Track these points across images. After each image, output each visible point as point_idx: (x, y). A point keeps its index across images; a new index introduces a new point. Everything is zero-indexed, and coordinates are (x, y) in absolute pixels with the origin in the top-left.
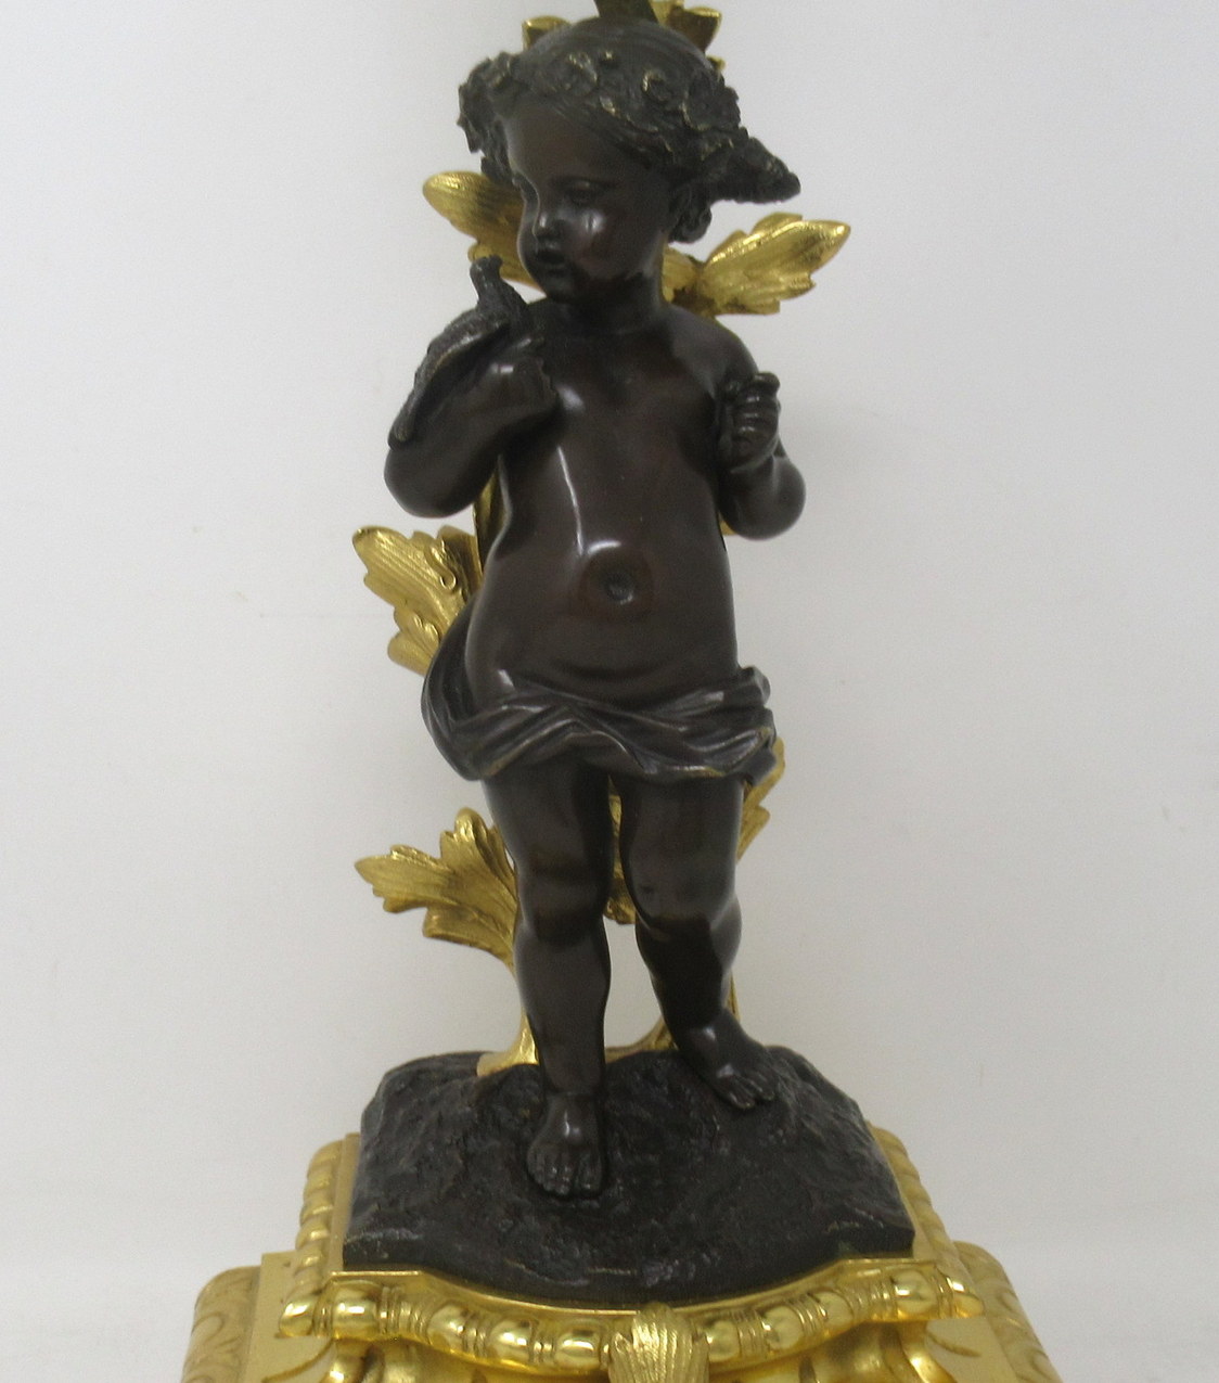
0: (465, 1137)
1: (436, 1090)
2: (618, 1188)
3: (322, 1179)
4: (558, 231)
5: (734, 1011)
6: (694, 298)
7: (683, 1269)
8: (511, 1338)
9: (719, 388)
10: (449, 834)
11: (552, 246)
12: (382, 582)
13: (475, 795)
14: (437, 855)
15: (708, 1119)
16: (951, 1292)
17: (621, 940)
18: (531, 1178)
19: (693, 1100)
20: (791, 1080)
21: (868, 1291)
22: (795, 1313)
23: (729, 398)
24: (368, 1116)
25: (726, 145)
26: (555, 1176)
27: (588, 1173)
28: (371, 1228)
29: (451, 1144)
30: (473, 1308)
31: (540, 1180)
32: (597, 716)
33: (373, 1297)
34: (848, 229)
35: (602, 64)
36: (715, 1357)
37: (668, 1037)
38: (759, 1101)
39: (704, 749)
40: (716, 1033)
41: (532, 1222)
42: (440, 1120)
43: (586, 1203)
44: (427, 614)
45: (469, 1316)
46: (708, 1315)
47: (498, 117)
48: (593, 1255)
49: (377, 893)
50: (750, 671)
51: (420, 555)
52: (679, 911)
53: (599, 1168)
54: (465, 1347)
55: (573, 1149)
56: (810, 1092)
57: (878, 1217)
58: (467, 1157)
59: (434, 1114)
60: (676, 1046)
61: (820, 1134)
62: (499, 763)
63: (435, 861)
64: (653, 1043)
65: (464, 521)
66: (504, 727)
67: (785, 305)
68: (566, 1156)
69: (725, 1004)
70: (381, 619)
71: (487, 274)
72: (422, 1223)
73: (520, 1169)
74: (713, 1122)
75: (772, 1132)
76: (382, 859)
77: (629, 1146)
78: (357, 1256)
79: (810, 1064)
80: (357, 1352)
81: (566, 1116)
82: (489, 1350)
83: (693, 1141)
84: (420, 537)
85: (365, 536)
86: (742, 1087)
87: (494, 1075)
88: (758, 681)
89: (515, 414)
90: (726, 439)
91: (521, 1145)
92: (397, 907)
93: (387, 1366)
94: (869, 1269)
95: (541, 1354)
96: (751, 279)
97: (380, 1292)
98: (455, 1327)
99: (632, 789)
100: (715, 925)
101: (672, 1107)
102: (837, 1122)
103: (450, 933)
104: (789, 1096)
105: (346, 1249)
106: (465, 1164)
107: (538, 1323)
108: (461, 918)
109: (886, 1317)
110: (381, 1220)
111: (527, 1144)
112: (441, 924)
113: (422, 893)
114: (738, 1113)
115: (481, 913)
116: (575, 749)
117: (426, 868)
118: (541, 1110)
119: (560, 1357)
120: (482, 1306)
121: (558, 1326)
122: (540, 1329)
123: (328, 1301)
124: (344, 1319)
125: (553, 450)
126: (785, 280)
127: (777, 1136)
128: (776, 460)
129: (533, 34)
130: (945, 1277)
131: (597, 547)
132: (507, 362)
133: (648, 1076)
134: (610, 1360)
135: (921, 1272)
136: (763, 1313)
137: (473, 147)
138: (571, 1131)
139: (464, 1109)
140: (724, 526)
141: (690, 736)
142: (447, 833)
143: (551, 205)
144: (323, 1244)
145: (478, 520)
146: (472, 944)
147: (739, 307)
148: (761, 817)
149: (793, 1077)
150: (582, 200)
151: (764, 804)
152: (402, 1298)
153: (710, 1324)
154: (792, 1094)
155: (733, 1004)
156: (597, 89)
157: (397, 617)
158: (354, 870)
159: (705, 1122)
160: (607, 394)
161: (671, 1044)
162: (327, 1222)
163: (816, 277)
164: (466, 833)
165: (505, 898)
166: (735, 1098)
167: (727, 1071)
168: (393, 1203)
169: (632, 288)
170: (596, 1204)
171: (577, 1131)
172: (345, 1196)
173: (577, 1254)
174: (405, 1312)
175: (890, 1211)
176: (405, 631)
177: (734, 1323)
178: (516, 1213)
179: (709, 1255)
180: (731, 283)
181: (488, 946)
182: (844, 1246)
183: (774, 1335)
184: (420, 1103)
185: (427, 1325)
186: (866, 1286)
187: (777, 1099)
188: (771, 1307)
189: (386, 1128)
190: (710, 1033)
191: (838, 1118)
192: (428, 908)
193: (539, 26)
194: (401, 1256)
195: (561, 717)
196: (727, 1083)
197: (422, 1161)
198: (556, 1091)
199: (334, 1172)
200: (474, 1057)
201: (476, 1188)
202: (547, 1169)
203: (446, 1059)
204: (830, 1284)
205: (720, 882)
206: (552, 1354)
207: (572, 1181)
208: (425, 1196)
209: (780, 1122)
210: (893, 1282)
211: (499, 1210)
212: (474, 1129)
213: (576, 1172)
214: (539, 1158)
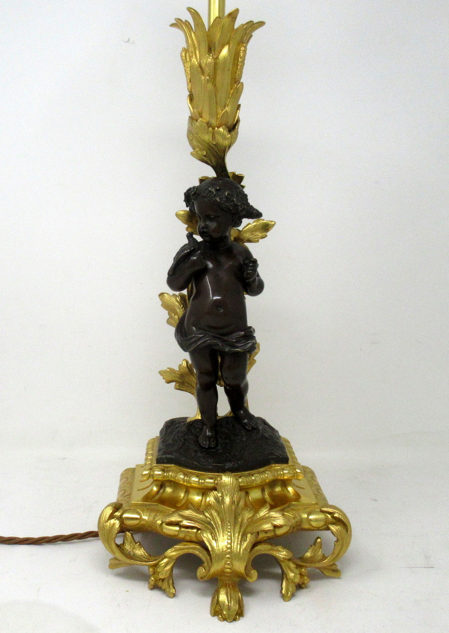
0: (184, 435)
1: (177, 425)
2: (219, 447)
3: (150, 446)
4: (206, 227)
6: (239, 239)
7: (234, 465)
8: (195, 479)
9: (244, 261)
10: (181, 365)
11: (205, 230)
12: (166, 306)
13: (187, 356)
14: (178, 370)
15: (241, 432)
16: (297, 472)
17: (221, 390)
18: (200, 444)
19: (237, 428)
21: (278, 472)
22: (260, 475)
23: (246, 264)
24: (161, 432)
25: (244, 208)
26: (205, 444)
27: (212, 443)
28: (162, 455)
29: (181, 437)
30: (186, 473)
31: (201, 444)
32: (215, 337)
33: (163, 470)
34: (275, 223)
35: (217, 190)
36: (241, 485)
37: (232, 414)
38: (253, 428)
39: (239, 345)
40: (243, 412)
41: (200, 454)
42: (178, 432)
44: (176, 313)
45: (185, 475)
46: (240, 475)
47: (193, 201)
48: (213, 461)
49: (164, 378)
50: (250, 327)
51: (174, 299)
52: (234, 383)
53: (215, 442)
54: (184, 482)
55: (209, 438)
56: (266, 427)
57: (281, 455)
58: (185, 440)
59: (177, 430)
60: (234, 415)
61: (267, 436)
62: (192, 348)
64: (228, 415)
65: (185, 292)
66: (193, 340)
67: (261, 241)
68: (207, 440)
69: (245, 405)
70: (165, 314)
71: (190, 236)
72: (174, 454)
73: (197, 442)
75: (256, 435)
76: (165, 371)
77: (222, 438)
78: (159, 461)
79: (266, 421)
80: (159, 483)
81: (207, 430)
82: (189, 482)
83: (237, 437)
84: (174, 295)
85: (161, 295)
86: (249, 425)
87: (191, 421)
88: (252, 330)
89: (196, 268)
90: (245, 273)
91: (197, 437)
92: (169, 382)
93: (166, 487)
94: (278, 467)
95: (201, 483)
96: (252, 234)
97: (165, 469)
98: (182, 476)
99: (223, 354)
100: (242, 386)
101: (232, 429)
103: (181, 389)
105: (157, 459)
107: (201, 476)
108: (183, 385)
109: (282, 478)
110: (165, 453)
111: (198, 437)
112: (179, 386)
113: (174, 379)
114: (248, 430)
115: (188, 383)
116: (210, 345)
117: (175, 373)
118: (201, 430)
119: (205, 484)
120: (188, 472)
121: (205, 477)
123: (153, 471)
124: (157, 475)
125: (205, 276)
126: (260, 235)
128: (257, 278)
129: (201, 181)
131: (215, 298)
132: (195, 257)
133: (227, 422)
134: (217, 484)
135: (290, 467)
136: (252, 475)
137: (187, 207)
139: (184, 429)
140: (245, 293)
141: (236, 342)
143: (205, 221)
144: (151, 459)
145: (188, 291)
146: (186, 391)
147: (249, 241)
148: (254, 362)
149: (262, 423)
150: (211, 220)
151: (255, 358)
152: (170, 471)
153: (240, 477)
154: (261, 427)
155: (247, 406)
156: (215, 195)
157: (169, 314)
158: (158, 373)
160: (217, 264)
162: (152, 455)
163: (268, 234)
164: (184, 364)
165: (194, 380)
166: (247, 427)
167: (246, 421)
168: (168, 449)
169: (224, 239)
171: (210, 434)
172: (156, 449)
173: (210, 461)
174: (170, 474)
175: (283, 454)
176: (171, 317)
177: (245, 477)
178: (196, 451)
179: (240, 462)
180: (247, 235)
181: (190, 392)
182: (272, 462)
183: (255, 480)
184: (173, 428)
185: (175, 477)
186: (277, 471)
187: (257, 428)
188: (254, 474)
189: (165, 434)
192: (176, 382)
193: (202, 178)
194: (170, 461)
195: (207, 337)
196: (245, 424)
197: (174, 440)
198: (205, 424)
199: (153, 444)
200: (187, 418)
201: (187, 446)
202: (203, 442)
203: (179, 418)
204: (268, 469)
205: (243, 376)
207: (209, 445)
208: (175, 448)
209: (258, 433)
210: (283, 470)
211: (192, 451)
212: (186, 433)
213: (210, 443)
214: (201, 440)
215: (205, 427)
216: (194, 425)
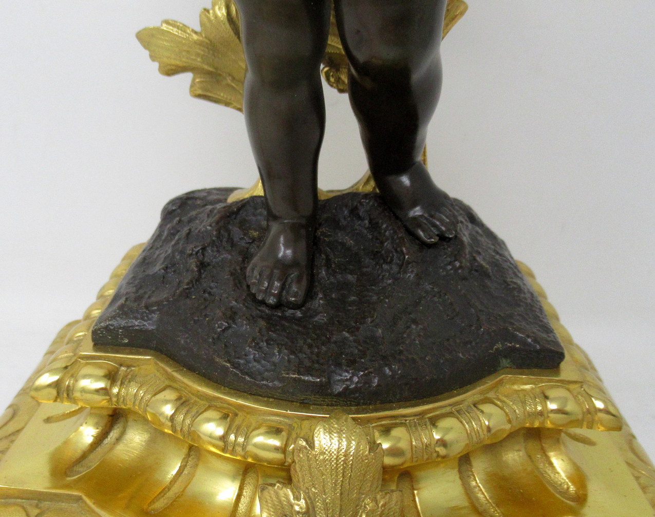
0: (204, 249)
2: (319, 301)
5: (425, 164)
7: (367, 381)
10: (207, 11)
14: (198, 28)
15: (398, 249)
16: (595, 410)
18: (248, 288)
19: (387, 233)
20: (465, 222)
21: (523, 402)
22: (461, 422)
27: (294, 288)
29: (191, 254)
31: (254, 290)
33: (111, 377)
36: (388, 461)
37: (372, 183)
38: (442, 238)
40: (411, 179)
41: (244, 327)
42: (188, 234)
43: (289, 312)
45: (182, 403)
46: (385, 422)
48: (289, 361)
49: (153, 58)
54: (173, 428)
56: (477, 232)
57: (535, 340)
58: (202, 265)
60: (378, 191)
61: (487, 266)
63: (196, 33)
64: (361, 187)
68: (277, 272)
73: (239, 279)
74: (402, 251)
75: (450, 263)
76: (154, 29)
77: (333, 266)
78: (104, 339)
79: (475, 213)
81: (282, 239)
82: (192, 434)
83: (385, 267)
86: (430, 226)
87: (237, 203)
91: (246, 257)
92: (170, 71)
93: (129, 424)
94: (525, 384)
95: (235, 445)
97: (117, 372)
98: (168, 410)
101: (370, 237)
102: (497, 257)
103: (209, 94)
104: (464, 235)
105: (94, 333)
106: (199, 271)
107: (236, 415)
108: (218, 82)
109: (536, 425)
111: (249, 258)
112: (202, 86)
114: (424, 245)
115: (234, 79)
117: (190, 39)
119: (250, 451)
120: (193, 394)
121: (253, 420)
122: (238, 421)
123: (72, 376)
124: (84, 391)
127: (454, 266)
130: (591, 396)
133: (354, 211)
134: (294, 460)
135: (568, 390)
136: (434, 422)
138: (284, 252)
142: (205, 10)
146: (227, 104)
149: (466, 220)
152: (133, 378)
153: (386, 431)
154: (466, 233)
158: (135, 38)
159: (396, 251)
161: (374, 188)
164: (220, 10)
166: (421, 233)
167: (417, 211)
168: (138, 299)
170: (299, 314)
171: (289, 252)
173: (276, 359)
174: (133, 389)
175: (544, 335)
177: (408, 431)
178: (232, 316)
179: (390, 369)
181: (239, 107)
183: (443, 443)
184: (180, 221)
185: (148, 403)
190: (405, 180)
191: (497, 253)
192: (193, 73)
194: (138, 342)
196: (416, 222)
197: (169, 266)
198: (275, 218)
201: (204, 292)
202: (260, 282)
204: (491, 395)
206: (244, 447)
207: (280, 294)
208: (163, 295)
209: (457, 256)
210: (546, 398)
211: (219, 313)
212: (213, 243)
213: (283, 287)
214: (256, 273)
215: (275, 227)
216: (243, 214)
